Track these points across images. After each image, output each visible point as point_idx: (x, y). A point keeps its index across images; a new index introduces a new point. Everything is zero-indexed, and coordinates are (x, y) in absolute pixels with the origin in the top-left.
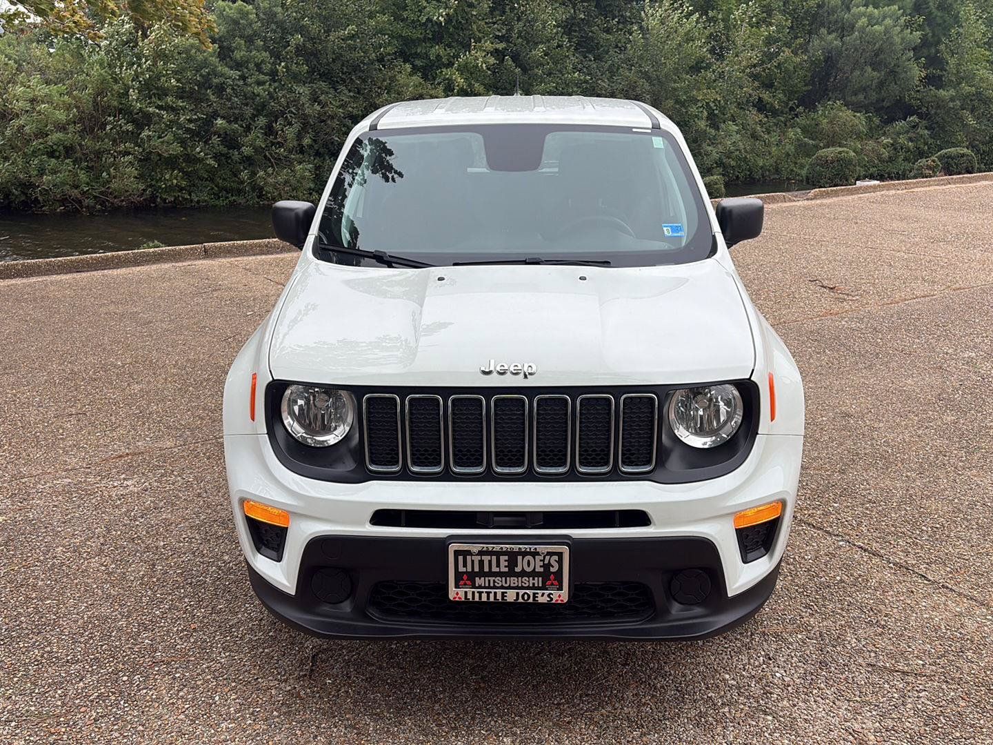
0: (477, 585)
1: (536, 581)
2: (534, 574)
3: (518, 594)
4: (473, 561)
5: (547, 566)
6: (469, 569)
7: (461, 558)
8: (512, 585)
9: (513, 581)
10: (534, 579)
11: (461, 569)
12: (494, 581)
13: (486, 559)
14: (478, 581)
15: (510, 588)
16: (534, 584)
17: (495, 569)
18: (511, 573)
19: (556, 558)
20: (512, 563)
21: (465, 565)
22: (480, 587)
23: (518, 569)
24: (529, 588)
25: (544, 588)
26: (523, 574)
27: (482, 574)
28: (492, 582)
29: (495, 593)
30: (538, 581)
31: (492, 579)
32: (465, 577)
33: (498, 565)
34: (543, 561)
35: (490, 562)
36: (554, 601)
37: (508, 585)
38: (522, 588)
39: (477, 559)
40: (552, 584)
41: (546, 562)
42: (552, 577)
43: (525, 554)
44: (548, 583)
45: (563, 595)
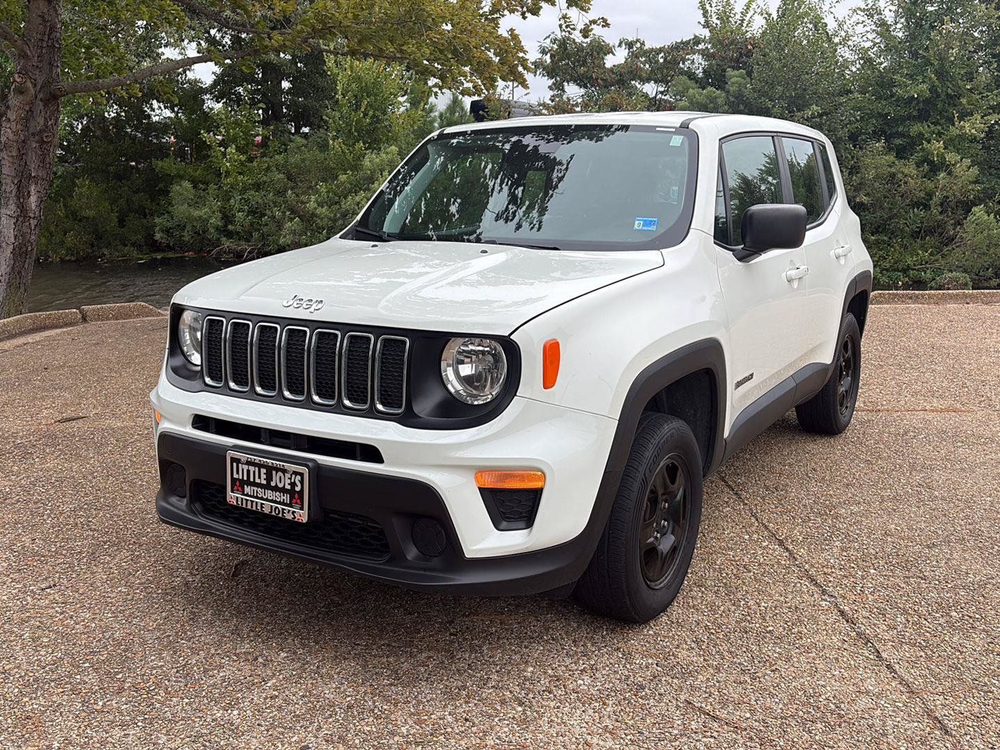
0: (246, 493)
1: (285, 498)
2: (283, 490)
3: (272, 506)
5: (293, 485)
6: (241, 478)
7: (235, 464)
8: (269, 498)
9: (270, 494)
10: (284, 496)
11: (235, 476)
12: (257, 492)
13: (252, 469)
14: (247, 489)
15: (267, 500)
16: (284, 500)
17: (257, 481)
18: (267, 487)
19: (299, 478)
20: (269, 478)
21: (238, 473)
22: (247, 495)
23: (273, 484)
24: (279, 503)
25: (290, 505)
26: (276, 489)
27: (248, 483)
28: (255, 491)
29: (257, 503)
31: (255, 489)
33: (260, 477)
34: (290, 479)
35: (254, 472)
36: (296, 520)
37: (265, 497)
38: (275, 502)
39: (246, 467)
40: (296, 503)
41: (293, 481)
42: (296, 496)
43: (277, 470)
44: (294, 501)
45: (302, 516)
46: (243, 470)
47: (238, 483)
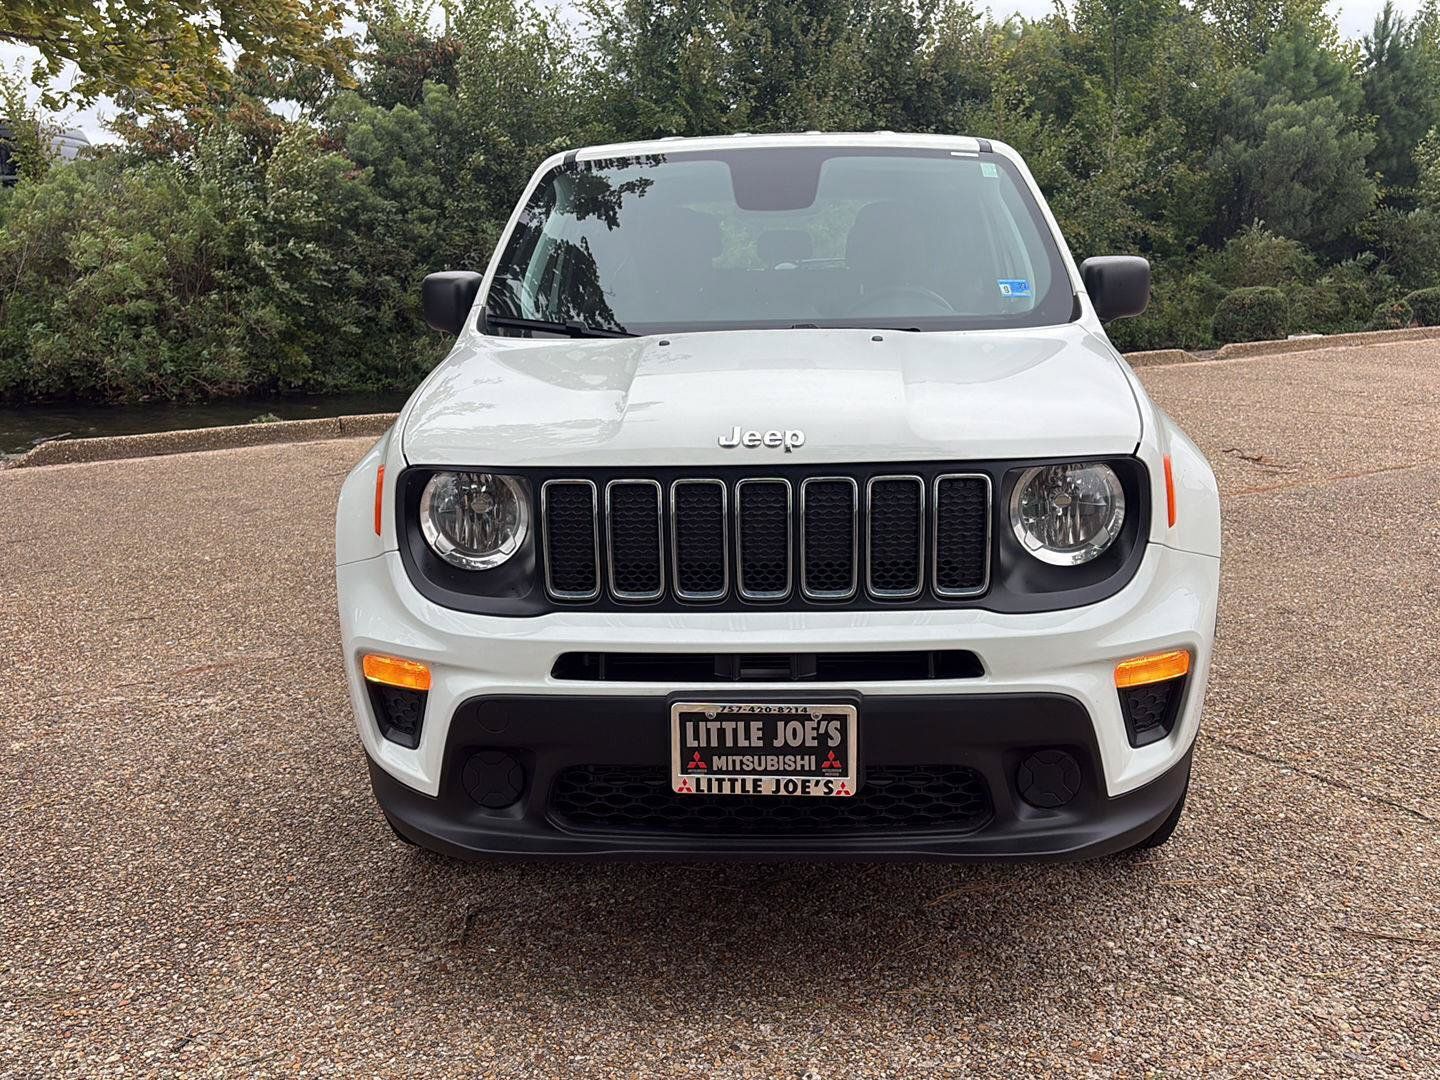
0: (715, 769)
1: (806, 762)
2: (802, 750)
3: (778, 781)
5: (823, 738)
6: (703, 744)
7: (690, 725)
8: (769, 768)
9: (771, 761)
10: (803, 759)
11: (691, 743)
12: (742, 763)
13: (729, 726)
14: (718, 762)
15: (766, 772)
16: (803, 766)
17: (743, 743)
18: (768, 749)
19: (837, 724)
20: (769, 733)
21: (696, 737)
22: (720, 772)
23: (778, 743)
24: (795, 773)
25: (818, 772)
26: (786, 750)
27: (722, 750)
28: (738, 763)
29: (743, 781)
30: (809, 762)
31: (738, 759)
33: (748, 737)
34: (817, 729)
35: (735, 731)
36: (833, 794)
37: (762, 768)
38: (785, 773)
39: (714, 726)
40: (832, 767)
41: (822, 731)
42: (831, 755)
43: (789, 718)
44: (826, 764)
45: (846, 785)
46: (708, 731)
47: (697, 755)
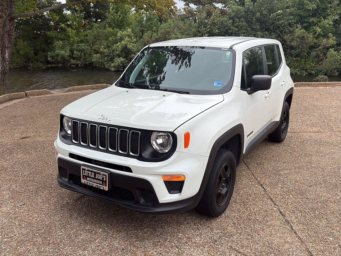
1: (100, 182)
2: (100, 180)
3: (96, 185)
4: (86, 172)
5: (103, 178)
6: (86, 175)
7: (84, 171)
8: (95, 182)
11: (84, 174)
12: (91, 180)
13: (89, 172)
14: (88, 179)
17: (91, 176)
18: (94, 178)
19: (105, 176)
20: (95, 176)
22: (88, 181)
23: (96, 178)
25: (102, 185)
27: (88, 177)
29: (91, 183)
30: (101, 182)
32: (85, 177)
34: (102, 176)
36: (104, 189)
37: (94, 182)
38: (97, 183)
39: (87, 172)
40: (104, 184)
42: (104, 182)
43: (98, 173)
44: (103, 183)
45: (106, 188)
